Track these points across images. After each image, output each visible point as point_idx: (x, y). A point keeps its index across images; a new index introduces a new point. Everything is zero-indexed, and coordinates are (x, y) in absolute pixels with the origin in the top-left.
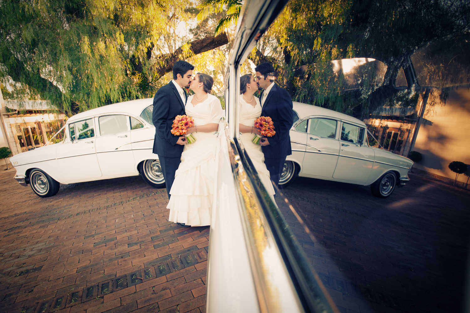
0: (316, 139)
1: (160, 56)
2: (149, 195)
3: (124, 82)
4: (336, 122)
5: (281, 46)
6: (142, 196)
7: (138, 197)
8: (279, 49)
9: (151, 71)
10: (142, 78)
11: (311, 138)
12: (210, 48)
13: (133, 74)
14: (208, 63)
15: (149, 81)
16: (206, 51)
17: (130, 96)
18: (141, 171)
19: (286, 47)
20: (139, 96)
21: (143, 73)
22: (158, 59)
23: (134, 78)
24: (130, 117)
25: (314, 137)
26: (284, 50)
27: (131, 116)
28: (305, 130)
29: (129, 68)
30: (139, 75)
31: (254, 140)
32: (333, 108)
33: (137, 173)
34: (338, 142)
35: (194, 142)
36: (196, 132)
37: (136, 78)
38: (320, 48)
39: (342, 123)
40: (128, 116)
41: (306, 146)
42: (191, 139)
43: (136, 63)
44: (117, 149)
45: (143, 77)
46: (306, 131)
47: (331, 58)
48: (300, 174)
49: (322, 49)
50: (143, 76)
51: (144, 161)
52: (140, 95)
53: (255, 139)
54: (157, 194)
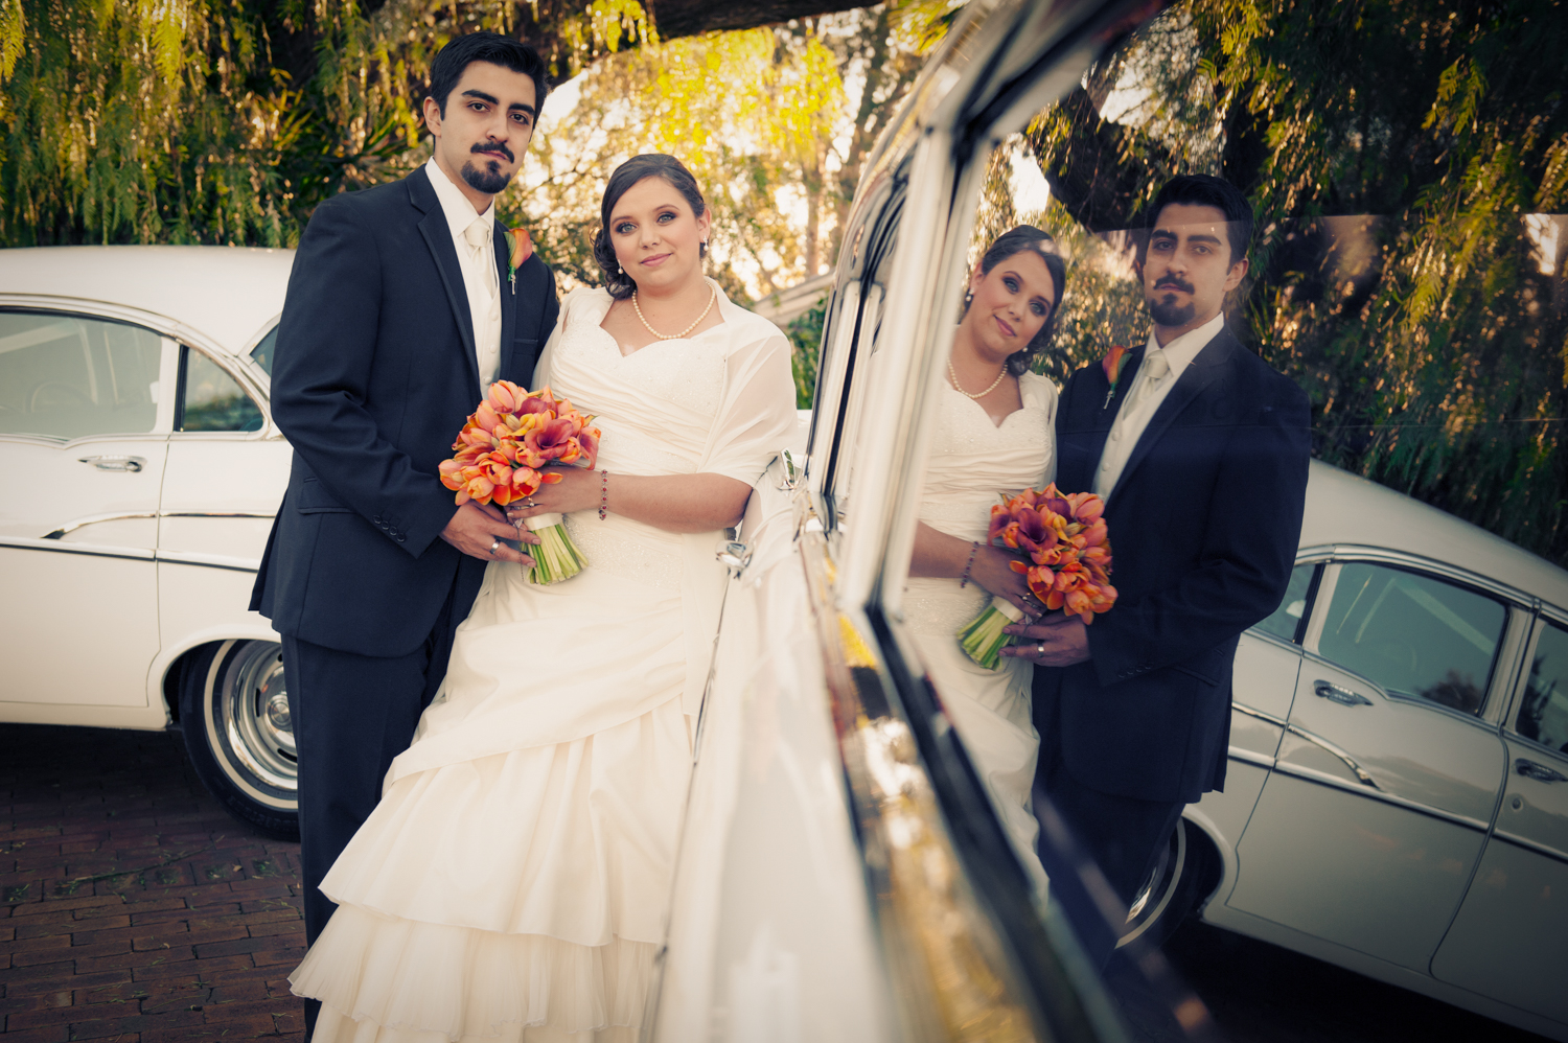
0: (1352, 701)
1: (446, 8)
2: (208, 872)
3: (190, 126)
4: (1500, 609)
5: (1222, 78)
6: (158, 875)
7: (131, 878)
8: (1199, 92)
9: (368, 87)
10: (308, 123)
11: (1323, 689)
12: (761, 15)
13: (258, 84)
14: (732, 103)
15: (346, 148)
16: (734, 28)
17: (209, 216)
18: (186, 706)
19: (1249, 86)
20: (269, 232)
21: (314, 92)
22: (430, 20)
23: (255, 107)
24: (184, 351)
25: (1345, 684)
26: (1233, 100)
27: (192, 339)
28: (1291, 631)
29: (235, 43)
30: (290, 100)
31: (969, 633)
32: (1483, 515)
33: (153, 714)
34: (1495, 743)
35: (568, 578)
36: (596, 515)
37: (269, 113)
38: (1470, 121)
39: (1540, 623)
40: (173, 338)
41: (1278, 731)
42: (552, 549)
43: (280, 22)
44: (56, 535)
45: (315, 117)
46: (1299, 637)
47: (1538, 196)
48: (1215, 911)
49: (1480, 130)
50: (314, 107)
51: (215, 645)
52: (277, 225)
53: (981, 629)
54: (259, 872)
